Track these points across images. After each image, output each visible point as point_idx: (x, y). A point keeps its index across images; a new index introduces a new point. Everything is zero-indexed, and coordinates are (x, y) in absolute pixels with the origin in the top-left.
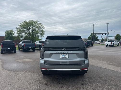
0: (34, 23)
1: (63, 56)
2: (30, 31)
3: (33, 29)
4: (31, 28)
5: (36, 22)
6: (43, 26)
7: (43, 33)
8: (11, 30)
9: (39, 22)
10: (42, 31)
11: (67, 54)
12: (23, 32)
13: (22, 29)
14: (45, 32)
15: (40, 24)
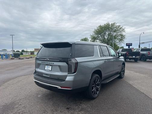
0: (110, 26)
1: (48, 68)
2: (106, 38)
3: (109, 35)
4: (107, 33)
5: (113, 25)
6: (123, 28)
7: (122, 38)
8: (86, 38)
9: (118, 25)
10: (122, 35)
11: (50, 65)
12: (97, 40)
13: (96, 36)
14: (126, 37)
15: (118, 26)
